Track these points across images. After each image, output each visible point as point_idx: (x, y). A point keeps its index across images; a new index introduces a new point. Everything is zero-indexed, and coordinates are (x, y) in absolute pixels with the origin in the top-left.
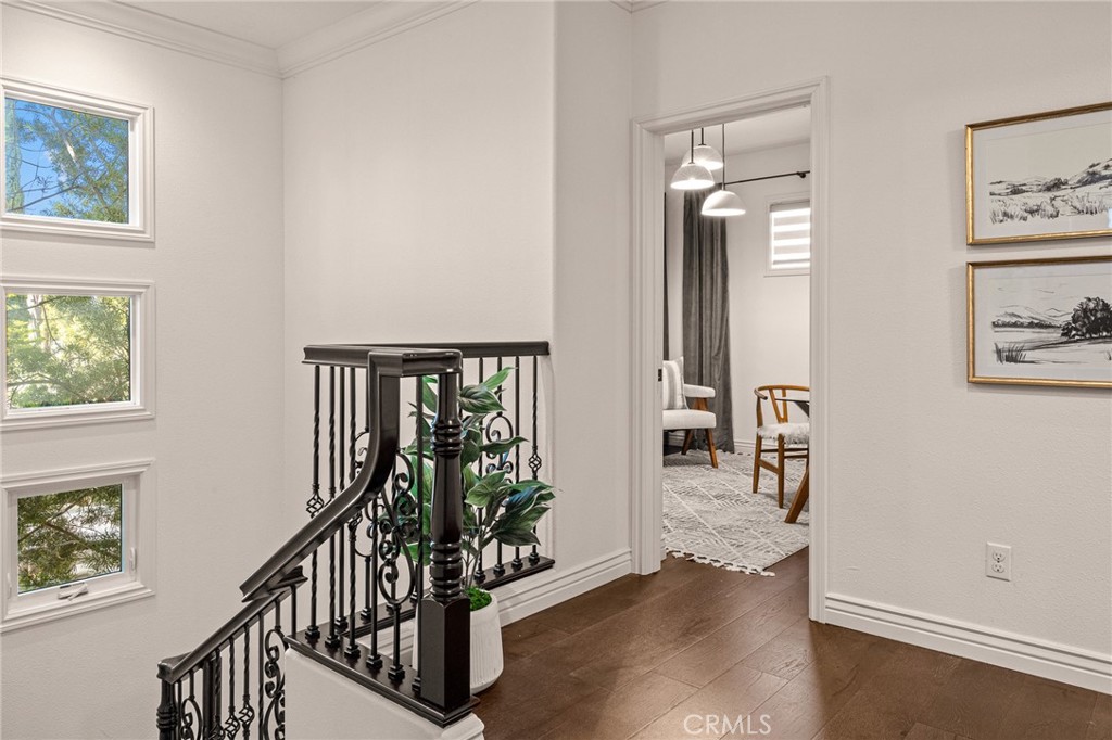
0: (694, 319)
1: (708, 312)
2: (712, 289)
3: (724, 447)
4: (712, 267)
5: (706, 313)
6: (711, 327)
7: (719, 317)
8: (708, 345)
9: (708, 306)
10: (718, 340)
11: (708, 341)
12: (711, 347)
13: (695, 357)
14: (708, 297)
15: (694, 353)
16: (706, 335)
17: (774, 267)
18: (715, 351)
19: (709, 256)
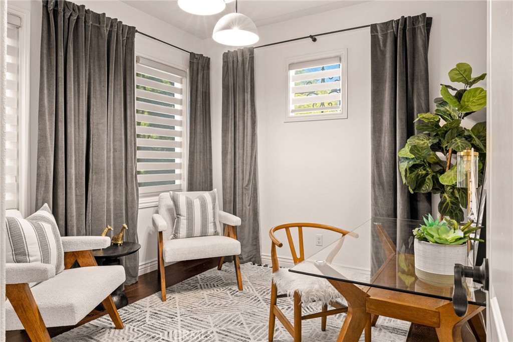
0: (230, 157)
1: (241, 151)
2: (244, 133)
3: (253, 259)
4: (244, 115)
5: (239, 152)
6: (243, 163)
7: (249, 155)
8: (241, 177)
9: (241, 146)
10: (248, 174)
11: (241, 174)
12: (243, 179)
13: (231, 187)
14: (241, 139)
15: (230, 184)
16: (239, 170)
17: (292, 115)
18: (246, 183)
19: (241, 106)
